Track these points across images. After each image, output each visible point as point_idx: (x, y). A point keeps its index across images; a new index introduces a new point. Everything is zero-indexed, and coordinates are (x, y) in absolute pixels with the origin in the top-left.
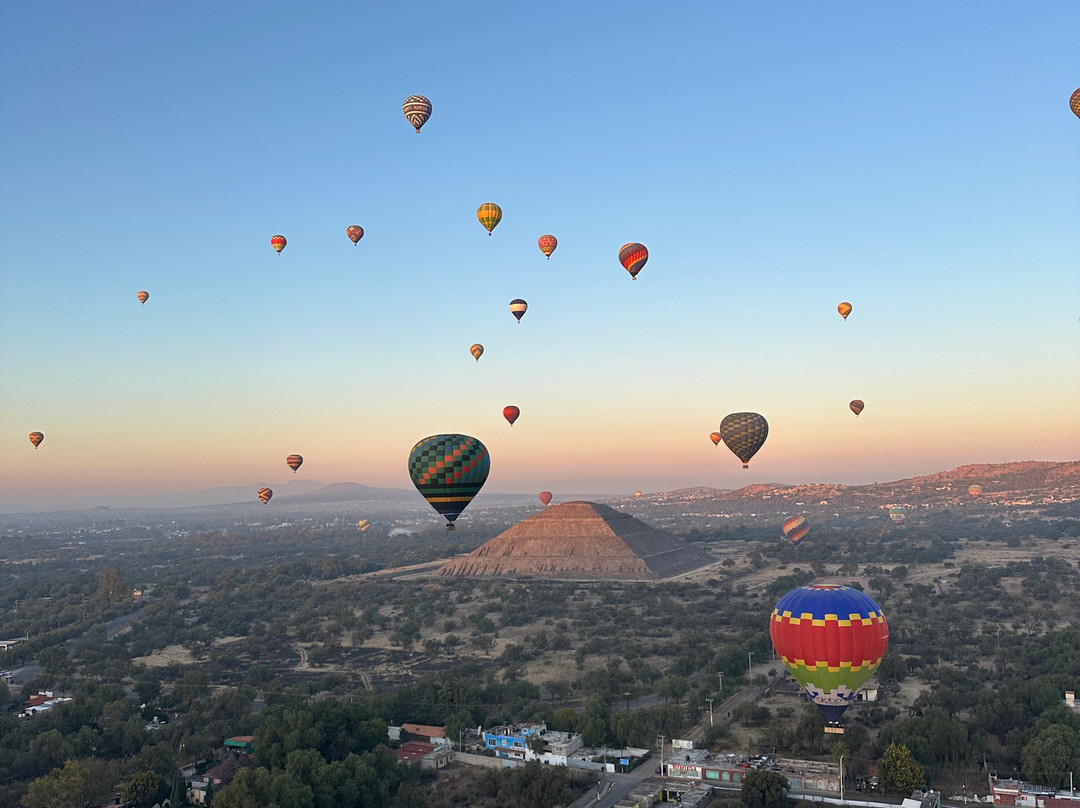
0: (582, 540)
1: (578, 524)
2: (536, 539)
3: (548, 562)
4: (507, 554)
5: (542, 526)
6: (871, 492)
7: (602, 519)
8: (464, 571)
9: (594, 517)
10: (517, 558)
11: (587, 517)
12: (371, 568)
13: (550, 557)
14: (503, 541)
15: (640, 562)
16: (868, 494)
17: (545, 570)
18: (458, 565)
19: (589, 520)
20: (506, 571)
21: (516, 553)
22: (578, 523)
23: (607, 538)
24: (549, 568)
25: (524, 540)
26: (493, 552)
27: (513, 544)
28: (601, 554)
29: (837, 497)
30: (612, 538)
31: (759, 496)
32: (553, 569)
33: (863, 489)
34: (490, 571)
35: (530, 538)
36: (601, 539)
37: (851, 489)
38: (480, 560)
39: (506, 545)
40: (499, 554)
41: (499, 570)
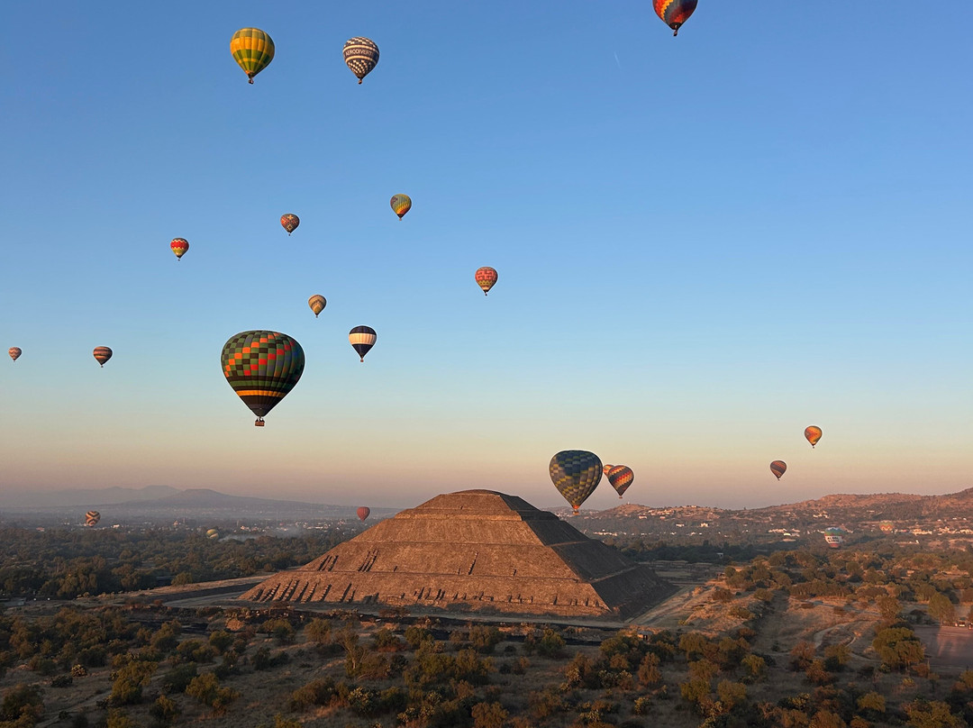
0: (489, 550)
1: (481, 524)
2: (414, 545)
3: (433, 583)
4: (365, 568)
5: (423, 525)
6: (748, 516)
7: (519, 518)
8: (291, 594)
9: (506, 513)
10: (382, 575)
11: (495, 514)
12: (147, 582)
13: (436, 575)
14: (359, 548)
15: (587, 589)
16: (746, 518)
17: (427, 597)
18: (284, 585)
19: (499, 518)
20: (362, 596)
21: (379, 566)
22: (481, 521)
23: (530, 547)
24: (435, 594)
25: (394, 546)
26: (343, 564)
27: (376, 553)
28: (520, 573)
29: (715, 520)
30: (538, 548)
31: (634, 516)
32: (441, 595)
33: (741, 513)
34: (335, 596)
35: (405, 544)
36: (520, 549)
37: (729, 512)
38: (319, 577)
39: (365, 553)
40: (353, 567)
41: (350, 594)
